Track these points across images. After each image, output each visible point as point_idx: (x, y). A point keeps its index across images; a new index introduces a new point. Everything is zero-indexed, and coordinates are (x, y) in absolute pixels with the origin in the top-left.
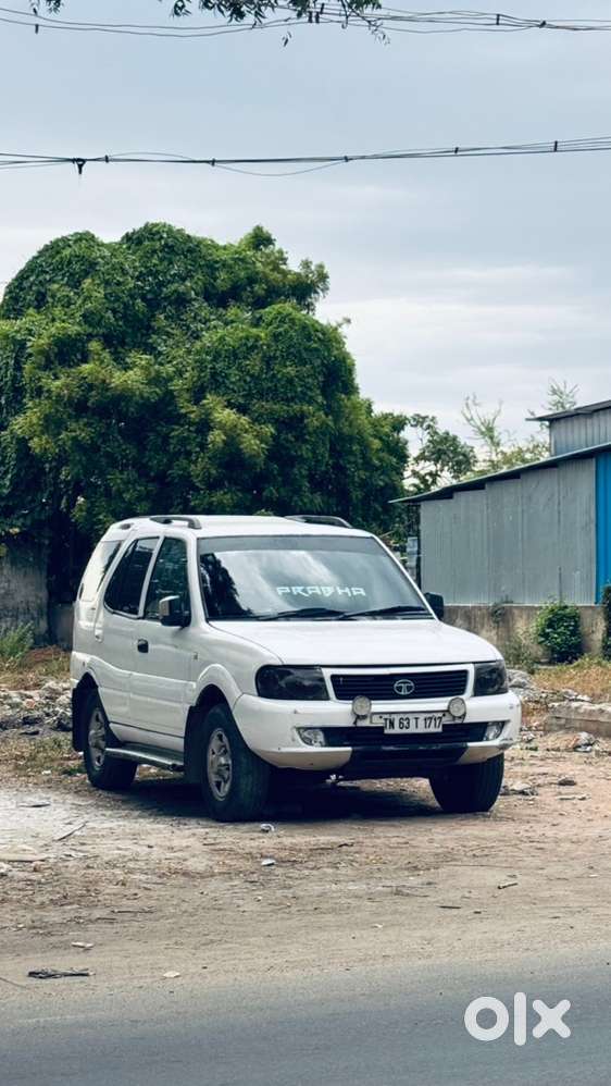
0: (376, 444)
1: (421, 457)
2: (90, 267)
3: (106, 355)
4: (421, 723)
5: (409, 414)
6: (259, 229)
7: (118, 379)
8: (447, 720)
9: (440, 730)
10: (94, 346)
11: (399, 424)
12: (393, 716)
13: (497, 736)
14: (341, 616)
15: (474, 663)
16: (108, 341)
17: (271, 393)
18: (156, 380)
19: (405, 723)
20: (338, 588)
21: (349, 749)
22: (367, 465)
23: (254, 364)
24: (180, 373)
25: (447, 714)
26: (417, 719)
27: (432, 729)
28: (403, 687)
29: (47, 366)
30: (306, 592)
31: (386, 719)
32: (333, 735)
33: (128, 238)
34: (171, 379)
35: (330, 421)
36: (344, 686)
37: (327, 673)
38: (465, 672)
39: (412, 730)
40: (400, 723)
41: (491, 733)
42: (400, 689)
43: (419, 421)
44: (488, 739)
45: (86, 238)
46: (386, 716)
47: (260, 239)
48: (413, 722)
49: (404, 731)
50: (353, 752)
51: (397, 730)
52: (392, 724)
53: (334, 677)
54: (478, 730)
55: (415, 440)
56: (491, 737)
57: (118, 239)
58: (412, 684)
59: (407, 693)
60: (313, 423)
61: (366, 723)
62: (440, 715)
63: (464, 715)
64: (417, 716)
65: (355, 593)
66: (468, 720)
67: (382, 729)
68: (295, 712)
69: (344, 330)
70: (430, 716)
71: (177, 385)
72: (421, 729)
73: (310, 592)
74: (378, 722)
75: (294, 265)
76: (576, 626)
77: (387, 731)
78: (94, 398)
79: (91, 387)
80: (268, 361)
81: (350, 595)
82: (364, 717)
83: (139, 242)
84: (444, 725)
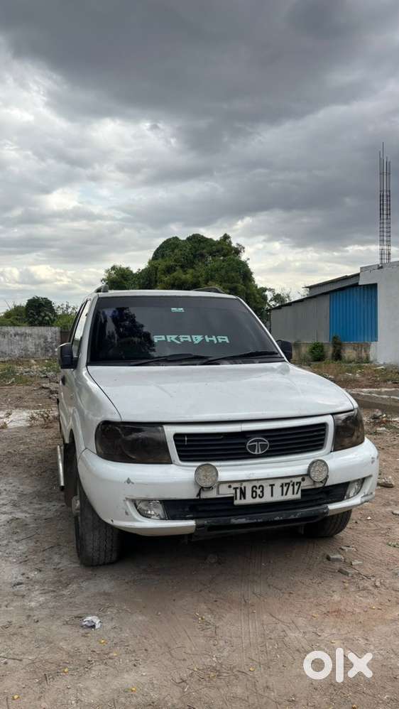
0: (258, 296)
1: (271, 300)
2: (177, 246)
3: (181, 271)
4: (277, 489)
5: (268, 288)
6: (226, 234)
7: (183, 277)
8: (306, 484)
9: (298, 496)
10: (177, 268)
11: (264, 290)
12: (244, 484)
13: (357, 492)
14: (204, 361)
15: (333, 414)
16: (182, 267)
17: (228, 281)
18: (194, 277)
19: (259, 491)
20: (206, 337)
21: (192, 523)
22: (256, 301)
23: (223, 272)
24: (202, 276)
25: (306, 478)
26: (272, 486)
27: (290, 496)
28: (257, 445)
29: (164, 274)
30: (179, 341)
31: (236, 489)
32: (173, 508)
33: (188, 239)
34: (199, 277)
35: (245, 288)
36: (188, 446)
37: (170, 431)
38: (324, 425)
39: (267, 498)
40: (253, 491)
41: (352, 492)
42: (253, 448)
43: (270, 290)
44: (349, 498)
45: (176, 238)
46: (234, 485)
47: (226, 237)
48: (267, 490)
49: (258, 500)
50: (198, 526)
51: (249, 500)
52: (243, 494)
53: (178, 437)
54: (340, 491)
55: (269, 295)
56: (351, 495)
57: (185, 239)
58: (267, 443)
59: (260, 452)
60: (240, 289)
61: (212, 494)
62: (299, 479)
63: (326, 479)
64: (271, 482)
65: (220, 341)
66: (329, 483)
67: (231, 499)
68: (129, 481)
69: (248, 262)
70: (287, 481)
71: (200, 279)
72: (278, 497)
73: (182, 340)
74: (226, 492)
75: (234, 245)
76: (323, 349)
77: (237, 502)
78: (177, 282)
79: (176, 279)
80: (227, 272)
81: (216, 342)
82: (210, 488)
83: (191, 239)
84: (302, 491)
